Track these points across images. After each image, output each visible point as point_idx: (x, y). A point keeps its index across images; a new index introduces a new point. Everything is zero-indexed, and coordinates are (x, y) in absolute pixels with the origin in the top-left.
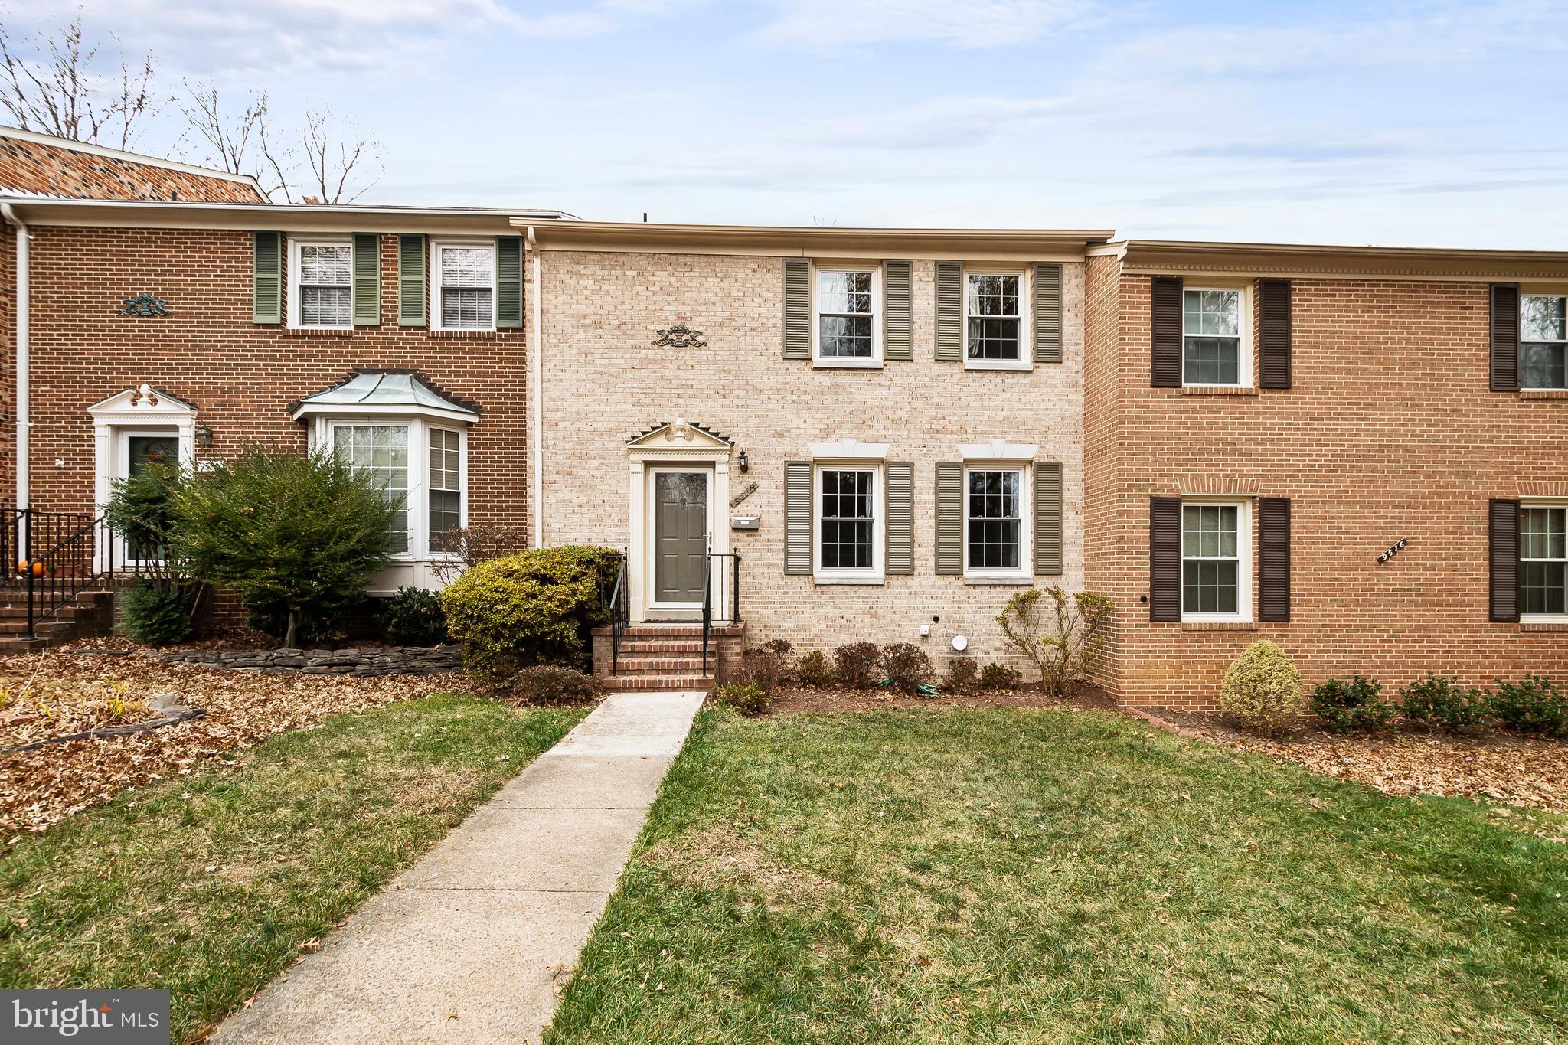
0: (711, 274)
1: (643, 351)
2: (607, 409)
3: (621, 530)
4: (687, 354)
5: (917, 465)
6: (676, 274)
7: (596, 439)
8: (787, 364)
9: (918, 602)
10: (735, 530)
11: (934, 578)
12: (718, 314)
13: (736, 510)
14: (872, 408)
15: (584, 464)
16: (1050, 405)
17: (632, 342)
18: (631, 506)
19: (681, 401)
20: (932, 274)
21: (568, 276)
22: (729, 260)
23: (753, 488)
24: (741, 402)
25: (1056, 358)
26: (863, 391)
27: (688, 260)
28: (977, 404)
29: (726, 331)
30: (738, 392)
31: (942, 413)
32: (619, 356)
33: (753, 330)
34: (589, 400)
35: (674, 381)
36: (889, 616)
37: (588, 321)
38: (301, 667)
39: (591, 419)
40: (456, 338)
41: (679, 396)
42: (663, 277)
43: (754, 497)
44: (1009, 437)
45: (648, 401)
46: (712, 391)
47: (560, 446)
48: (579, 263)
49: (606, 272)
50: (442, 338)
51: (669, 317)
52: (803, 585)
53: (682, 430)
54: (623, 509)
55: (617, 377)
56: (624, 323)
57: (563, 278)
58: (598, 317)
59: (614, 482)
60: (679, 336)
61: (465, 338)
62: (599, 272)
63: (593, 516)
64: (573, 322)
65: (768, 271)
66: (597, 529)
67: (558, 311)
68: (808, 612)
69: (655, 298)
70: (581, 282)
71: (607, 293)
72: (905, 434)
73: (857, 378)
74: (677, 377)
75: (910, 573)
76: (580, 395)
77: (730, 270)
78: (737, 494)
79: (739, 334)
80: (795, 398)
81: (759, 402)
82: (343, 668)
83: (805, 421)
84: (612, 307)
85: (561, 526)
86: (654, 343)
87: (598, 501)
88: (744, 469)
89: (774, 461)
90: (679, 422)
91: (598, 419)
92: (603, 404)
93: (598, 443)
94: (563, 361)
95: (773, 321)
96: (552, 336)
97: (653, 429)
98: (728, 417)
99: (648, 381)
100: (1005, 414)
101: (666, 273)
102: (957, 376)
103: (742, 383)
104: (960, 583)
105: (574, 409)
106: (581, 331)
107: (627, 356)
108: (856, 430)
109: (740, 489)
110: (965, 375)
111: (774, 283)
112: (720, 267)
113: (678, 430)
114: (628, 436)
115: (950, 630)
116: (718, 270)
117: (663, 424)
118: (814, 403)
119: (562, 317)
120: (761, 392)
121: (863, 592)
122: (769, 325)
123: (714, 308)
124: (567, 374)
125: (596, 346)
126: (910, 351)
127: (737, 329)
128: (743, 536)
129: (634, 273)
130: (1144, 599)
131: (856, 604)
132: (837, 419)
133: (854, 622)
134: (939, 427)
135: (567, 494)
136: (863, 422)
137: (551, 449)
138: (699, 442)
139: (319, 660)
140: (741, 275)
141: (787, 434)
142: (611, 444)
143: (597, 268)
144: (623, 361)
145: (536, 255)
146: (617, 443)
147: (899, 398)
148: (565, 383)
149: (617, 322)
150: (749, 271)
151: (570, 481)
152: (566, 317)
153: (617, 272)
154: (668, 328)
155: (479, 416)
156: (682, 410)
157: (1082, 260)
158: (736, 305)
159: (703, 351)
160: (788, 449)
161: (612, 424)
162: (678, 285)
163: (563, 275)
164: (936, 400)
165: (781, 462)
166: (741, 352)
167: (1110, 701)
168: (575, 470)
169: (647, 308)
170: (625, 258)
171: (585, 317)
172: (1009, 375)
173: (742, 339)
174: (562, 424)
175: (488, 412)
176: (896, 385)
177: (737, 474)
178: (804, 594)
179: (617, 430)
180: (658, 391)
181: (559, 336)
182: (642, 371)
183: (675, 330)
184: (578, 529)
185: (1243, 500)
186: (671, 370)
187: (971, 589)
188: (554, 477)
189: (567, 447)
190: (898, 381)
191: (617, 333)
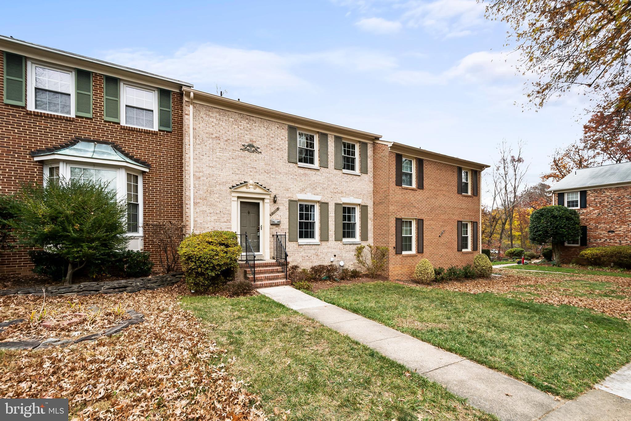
0: (263, 126)
1: (237, 152)
2: (222, 174)
3: (228, 224)
4: (254, 155)
5: (330, 204)
6: (250, 123)
7: (217, 186)
8: (290, 164)
9: (330, 250)
10: (271, 225)
11: (334, 242)
12: (265, 142)
13: (272, 217)
14: (316, 183)
15: (212, 196)
16: (365, 187)
17: (232, 148)
18: (232, 214)
19: (251, 174)
20: (333, 139)
21: (205, 116)
22: (269, 122)
23: (278, 209)
24: (274, 176)
25: (366, 173)
26: (314, 177)
27: (254, 119)
28: (346, 185)
29: (268, 149)
30: (273, 172)
31: (337, 187)
32: (227, 153)
33: (278, 150)
34: (214, 169)
35: (249, 166)
36: (322, 255)
37: (214, 136)
38: (99, 291)
39: (215, 177)
40: (137, 131)
41: (251, 172)
42: (244, 123)
43: (278, 212)
44: (354, 196)
45: (239, 172)
46: (263, 171)
47: (201, 187)
48: (209, 111)
49: (221, 117)
50: (129, 130)
51: (247, 140)
52: (295, 245)
53: (252, 185)
54: (229, 215)
55: (226, 161)
56: (229, 139)
57: (202, 116)
58: (218, 135)
59: (225, 204)
60: (251, 148)
61: (142, 132)
62: (218, 116)
63: (216, 218)
64: (207, 135)
65: (283, 129)
66: (218, 223)
67: (200, 130)
68: (296, 255)
69: (241, 131)
70: (210, 119)
71: (222, 126)
72: (326, 193)
73: (312, 172)
74: (250, 164)
75: (327, 240)
76: (210, 167)
77: (269, 126)
78: (272, 211)
79: (273, 150)
80: (292, 177)
81: (280, 177)
82: (121, 289)
83: (295, 186)
84: (224, 132)
85: (202, 221)
86: (241, 149)
87: (218, 212)
88: (275, 202)
89: (285, 199)
90: (251, 182)
91: (218, 177)
92: (220, 172)
93: (218, 188)
94: (203, 151)
95: (285, 147)
96: (197, 140)
97: (241, 184)
98: (269, 181)
99: (239, 164)
100: (353, 189)
101: (245, 122)
102: (341, 175)
103: (274, 169)
104: (341, 243)
105: (208, 172)
106: (211, 140)
107: (230, 153)
108: (311, 190)
109: (273, 209)
110: (343, 175)
111: (284, 134)
112: (266, 124)
113: (250, 185)
114: (230, 186)
115: (339, 259)
116: (265, 125)
117: (245, 182)
118: (298, 179)
119: (202, 133)
120: (280, 173)
121: (314, 247)
122: (283, 149)
123: (264, 139)
124: (204, 157)
125: (217, 147)
126: (327, 165)
127: (272, 149)
128: (274, 227)
129: (233, 120)
130: (394, 248)
131: (311, 252)
132: (306, 186)
133: (311, 258)
134: (336, 191)
135: (204, 208)
136: (313, 187)
137: (197, 188)
138: (258, 190)
139: (107, 287)
140: (273, 128)
141: (289, 190)
142: (224, 188)
143: (217, 115)
144: (228, 155)
145: (191, 104)
146: (226, 188)
147: (324, 180)
148: (203, 161)
149: (226, 139)
150: (276, 127)
151: (206, 203)
152: (204, 133)
153: (226, 118)
154: (247, 144)
155: (149, 169)
156: (252, 177)
157: (372, 143)
158: (272, 139)
159: (260, 155)
160: (290, 195)
161: (224, 180)
162: (250, 128)
163: (202, 114)
164: (335, 182)
165: (287, 200)
166: (273, 157)
167: (386, 279)
168: (208, 198)
169: (238, 135)
170: (229, 113)
171: (212, 134)
172: (354, 176)
173: (274, 152)
174: (202, 178)
175: (154, 168)
176: (323, 176)
177: (272, 204)
178: (295, 248)
179: (226, 182)
180: (243, 169)
181: (201, 141)
182: (236, 160)
183: (249, 146)
184: (209, 223)
185: (413, 219)
186: (248, 161)
187: (345, 246)
188: (198, 201)
189: (204, 188)
190: (324, 174)
191: (226, 143)
